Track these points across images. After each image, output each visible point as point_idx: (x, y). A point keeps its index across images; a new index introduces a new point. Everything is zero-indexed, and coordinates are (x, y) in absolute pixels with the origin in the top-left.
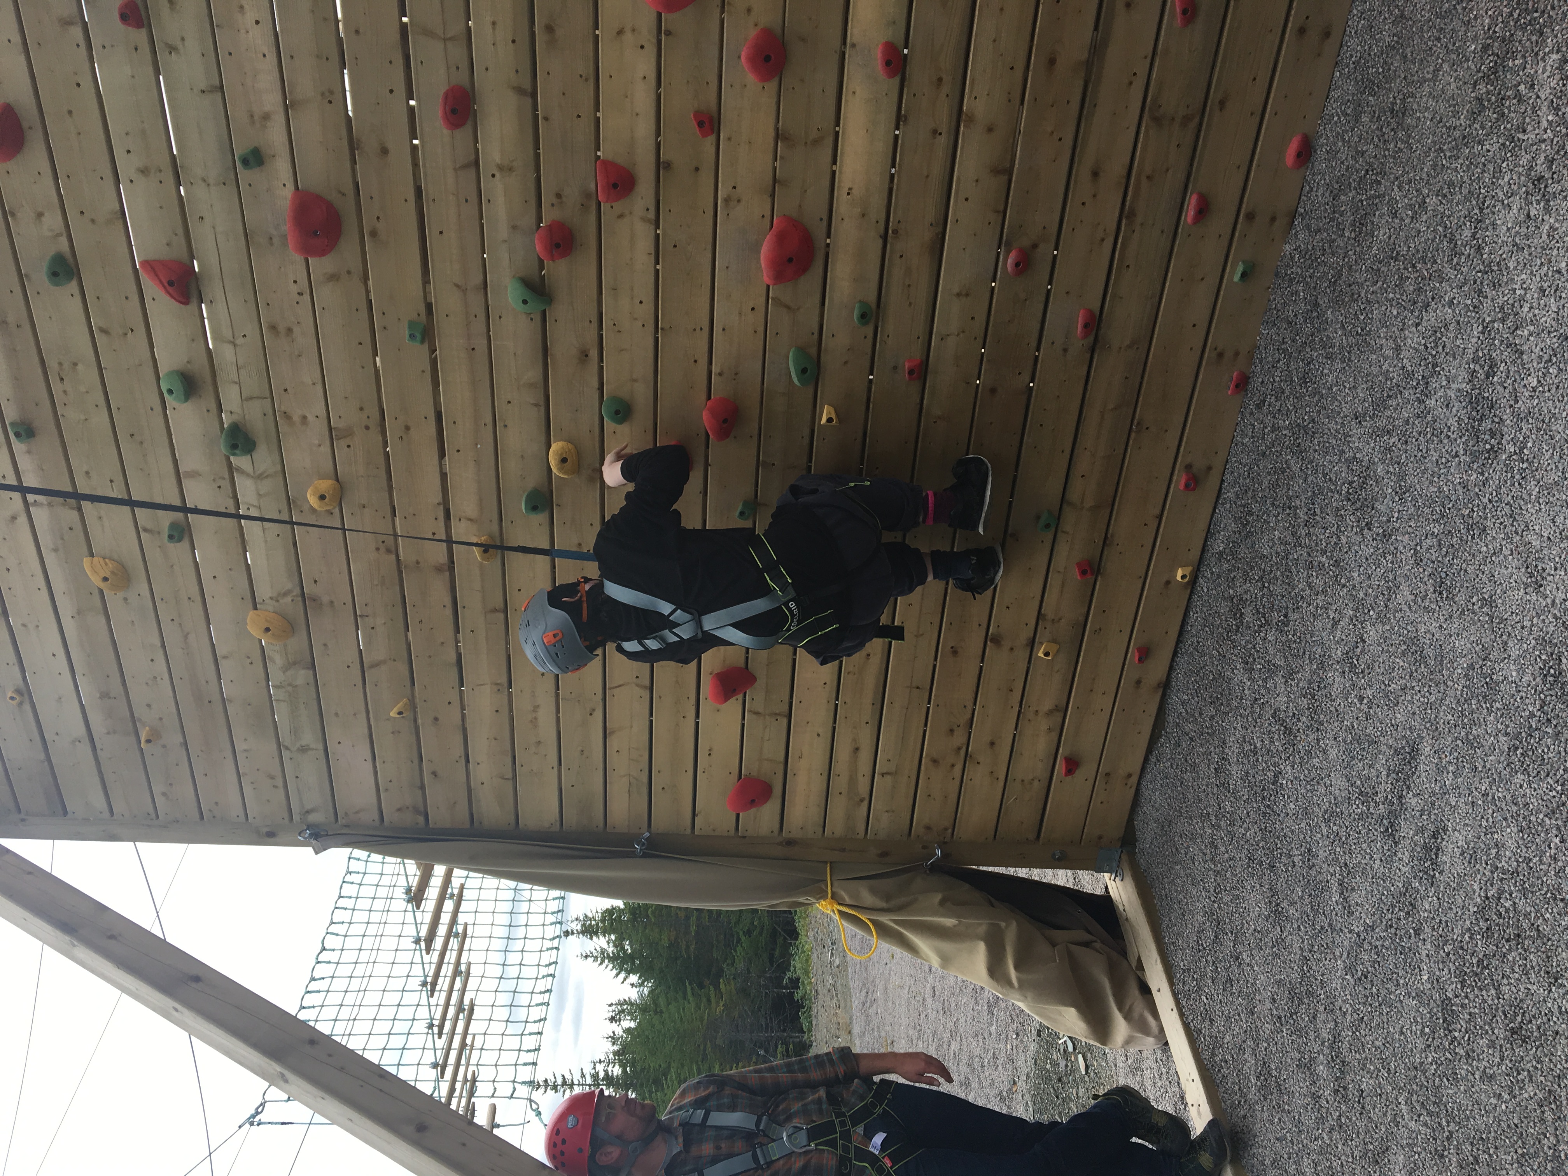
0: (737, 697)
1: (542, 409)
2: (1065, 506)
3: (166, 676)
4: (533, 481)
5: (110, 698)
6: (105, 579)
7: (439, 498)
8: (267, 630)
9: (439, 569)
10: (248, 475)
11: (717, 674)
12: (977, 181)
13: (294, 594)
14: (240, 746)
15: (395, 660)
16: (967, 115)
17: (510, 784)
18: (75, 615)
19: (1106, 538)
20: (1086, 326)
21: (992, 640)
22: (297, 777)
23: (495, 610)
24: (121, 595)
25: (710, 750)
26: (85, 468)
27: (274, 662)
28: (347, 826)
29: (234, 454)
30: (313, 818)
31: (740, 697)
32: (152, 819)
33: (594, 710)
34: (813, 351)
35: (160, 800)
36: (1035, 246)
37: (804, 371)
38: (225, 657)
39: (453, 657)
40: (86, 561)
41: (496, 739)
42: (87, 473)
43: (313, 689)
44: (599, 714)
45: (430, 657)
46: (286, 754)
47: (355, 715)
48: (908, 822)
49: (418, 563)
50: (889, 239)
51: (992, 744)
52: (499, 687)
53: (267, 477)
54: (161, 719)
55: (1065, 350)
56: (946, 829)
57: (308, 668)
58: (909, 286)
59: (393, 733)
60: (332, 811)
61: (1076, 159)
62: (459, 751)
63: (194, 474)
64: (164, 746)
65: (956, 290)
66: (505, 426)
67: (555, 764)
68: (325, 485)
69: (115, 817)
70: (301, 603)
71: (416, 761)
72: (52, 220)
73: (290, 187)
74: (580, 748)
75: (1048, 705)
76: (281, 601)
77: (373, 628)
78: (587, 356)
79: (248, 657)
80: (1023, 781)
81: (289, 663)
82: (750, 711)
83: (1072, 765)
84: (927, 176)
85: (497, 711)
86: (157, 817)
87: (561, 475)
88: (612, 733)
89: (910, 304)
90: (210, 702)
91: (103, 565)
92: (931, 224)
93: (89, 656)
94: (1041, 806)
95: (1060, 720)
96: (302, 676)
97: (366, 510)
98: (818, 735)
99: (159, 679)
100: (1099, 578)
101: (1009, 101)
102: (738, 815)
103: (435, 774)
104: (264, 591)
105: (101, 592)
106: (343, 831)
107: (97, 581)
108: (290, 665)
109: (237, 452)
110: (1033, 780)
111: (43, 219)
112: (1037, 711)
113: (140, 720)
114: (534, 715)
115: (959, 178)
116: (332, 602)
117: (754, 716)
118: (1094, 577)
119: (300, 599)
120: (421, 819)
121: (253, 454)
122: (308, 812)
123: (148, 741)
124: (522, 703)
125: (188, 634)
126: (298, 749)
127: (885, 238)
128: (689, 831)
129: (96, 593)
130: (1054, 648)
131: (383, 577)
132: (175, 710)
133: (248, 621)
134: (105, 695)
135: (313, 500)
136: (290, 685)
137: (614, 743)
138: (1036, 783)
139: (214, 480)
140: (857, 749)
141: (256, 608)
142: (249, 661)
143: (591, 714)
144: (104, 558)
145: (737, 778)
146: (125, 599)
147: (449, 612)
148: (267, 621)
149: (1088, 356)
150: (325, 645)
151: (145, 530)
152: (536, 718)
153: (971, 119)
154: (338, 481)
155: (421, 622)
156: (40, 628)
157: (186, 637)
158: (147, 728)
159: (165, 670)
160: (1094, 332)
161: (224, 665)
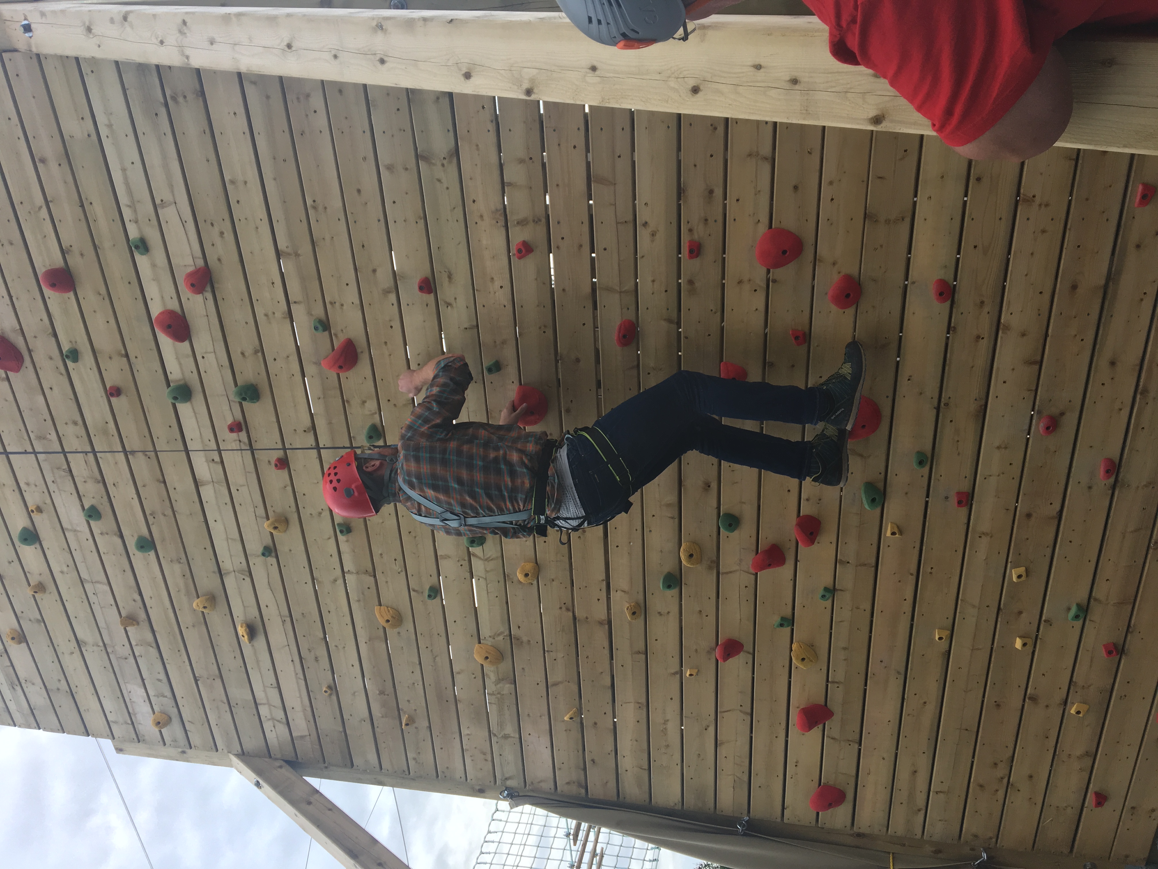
0: (818, 726)
1: (677, 520)
2: (1092, 600)
3: (421, 683)
4: (669, 566)
5: (385, 695)
6: (388, 621)
7: (603, 576)
8: (487, 658)
9: (601, 623)
10: (480, 558)
11: (803, 709)
12: (1013, 369)
13: (505, 634)
14: (464, 731)
15: (569, 682)
16: (1004, 325)
17: (647, 772)
18: (368, 641)
19: (1129, 626)
20: (1108, 472)
21: (1029, 698)
22: (501, 755)
23: (639, 652)
24: (396, 630)
25: (796, 762)
26: (380, 552)
27: (490, 678)
28: (532, 791)
29: (472, 546)
30: (509, 783)
31: (821, 726)
32: (406, 775)
33: (708, 726)
34: (881, 485)
35: (411, 763)
36: (1062, 414)
37: (873, 500)
38: (459, 673)
39: (609, 683)
40: (377, 608)
41: (637, 741)
42: (381, 554)
43: (514, 697)
44: (712, 729)
45: (593, 681)
46: (494, 739)
47: (541, 716)
48: (958, 830)
49: (587, 618)
50: (941, 410)
51: (1031, 777)
52: (640, 705)
53: (492, 560)
54: (415, 710)
55: (1090, 488)
56: (991, 838)
57: (511, 683)
58: (958, 441)
59: (565, 730)
60: (523, 780)
61: (1096, 353)
62: (610, 747)
63: (446, 557)
64: (416, 728)
65: (997, 444)
66: (650, 531)
67: (679, 762)
68: (529, 567)
69: (383, 771)
70: (509, 641)
71: (581, 752)
72: (371, 405)
73: (517, 382)
74: (698, 752)
75: (1079, 751)
76: (496, 639)
77: (555, 660)
78: (709, 486)
79: (473, 674)
80: (1058, 807)
81: (499, 679)
82: (828, 737)
83: (1101, 799)
84: (972, 367)
85: (638, 721)
86: (409, 773)
87: (689, 565)
88: (722, 744)
89: (959, 454)
90: (447, 701)
91: (387, 612)
92: (976, 400)
93: (374, 667)
94: (1074, 827)
95: (1090, 763)
96: (507, 688)
97: (554, 583)
98: (884, 759)
99: (416, 684)
100: (1124, 657)
101: (1039, 315)
102: (818, 814)
103: (593, 761)
104: (485, 632)
105: (384, 628)
106: (529, 794)
107: (382, 622)
108: (499, 681)
109: (474, 545)
110: (1066, 807)
111: (367, 405)
112: (1070, 755)
113: (402, 710)
114: (664, 727)
115: (998, 369)
116: (529, 641)
117: (832, 741)
118: (1119, 656)
119: (508, 638)
120: (583, 791)
121: (484, 545)
122: (506, 779)
123: (407, 725)
124: (656, 717)
125: (436, 657)
126: (502, 736)
127: (938, 409)
128: (779, 820)
129: (381, 630)
130: (1084, 708)
131: (563, 626)
132: (424, 705)
133: (474, 652)
134: (382, 693)
135: (520, 577)
136: (498, 693)
137: (723, 751)
138: (1069, 810)
139: (458, 561)
140: (915, 772)
141: (480, 643)
142: (474, 676)
143: (706, 729)
144: (388, 607)
145: (817, 785)
146: (399, 633)
147: (607, 652)
148: (486, 652)
149: (1110, 492)
150: (523, 669)
151: (414, 590)
152: (665, 729)
153: (1007, 328)
154: (537, 563)
155: (587, 657)
156: (346, 649)
157: (435, 658)
158: (407, 715)
159: (421, 679)
160: (1115, 474)
161: (458, 678)
